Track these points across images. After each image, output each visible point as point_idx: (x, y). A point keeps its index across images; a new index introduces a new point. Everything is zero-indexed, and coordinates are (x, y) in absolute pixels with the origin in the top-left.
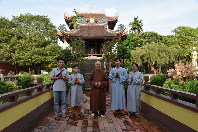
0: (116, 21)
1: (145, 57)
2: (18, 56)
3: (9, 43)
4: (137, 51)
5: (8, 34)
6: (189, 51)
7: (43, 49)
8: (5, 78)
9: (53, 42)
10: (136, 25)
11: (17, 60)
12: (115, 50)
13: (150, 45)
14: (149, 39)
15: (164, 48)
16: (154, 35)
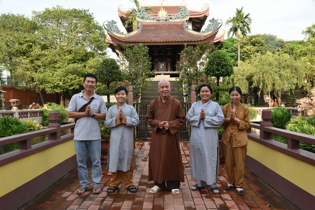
0: (205, 17)
1: (255, 78)
2: (41, 77)
3: (29, 57)
4: (241, 68)
5: (27, 41)
7: (83, 65)
8: (21, 114)
9: (100, 54)
10: (239, 22)
11: (41, 84)
12: (202, 62)
13: (263, 57)
14: (261, 47)
15: (288, 62)
16: (270, 39)
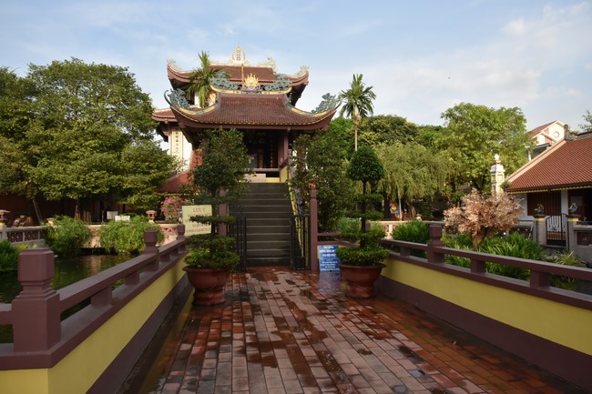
0: (302, 87)
2: (45, 173)
3: (20, 139)
5: (18, 113)
6: (482, 163)
7: (115, 155)
8: (9, 234)
9: (142, 138)
10: (356, 98)
11: (43, 184)
13: (390, 149)
14: (386, 134)
15: (424, 157)
16: (398, 123)
